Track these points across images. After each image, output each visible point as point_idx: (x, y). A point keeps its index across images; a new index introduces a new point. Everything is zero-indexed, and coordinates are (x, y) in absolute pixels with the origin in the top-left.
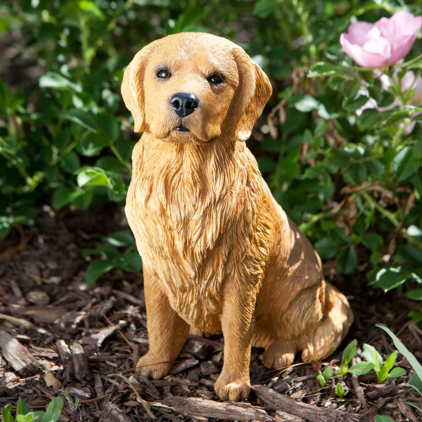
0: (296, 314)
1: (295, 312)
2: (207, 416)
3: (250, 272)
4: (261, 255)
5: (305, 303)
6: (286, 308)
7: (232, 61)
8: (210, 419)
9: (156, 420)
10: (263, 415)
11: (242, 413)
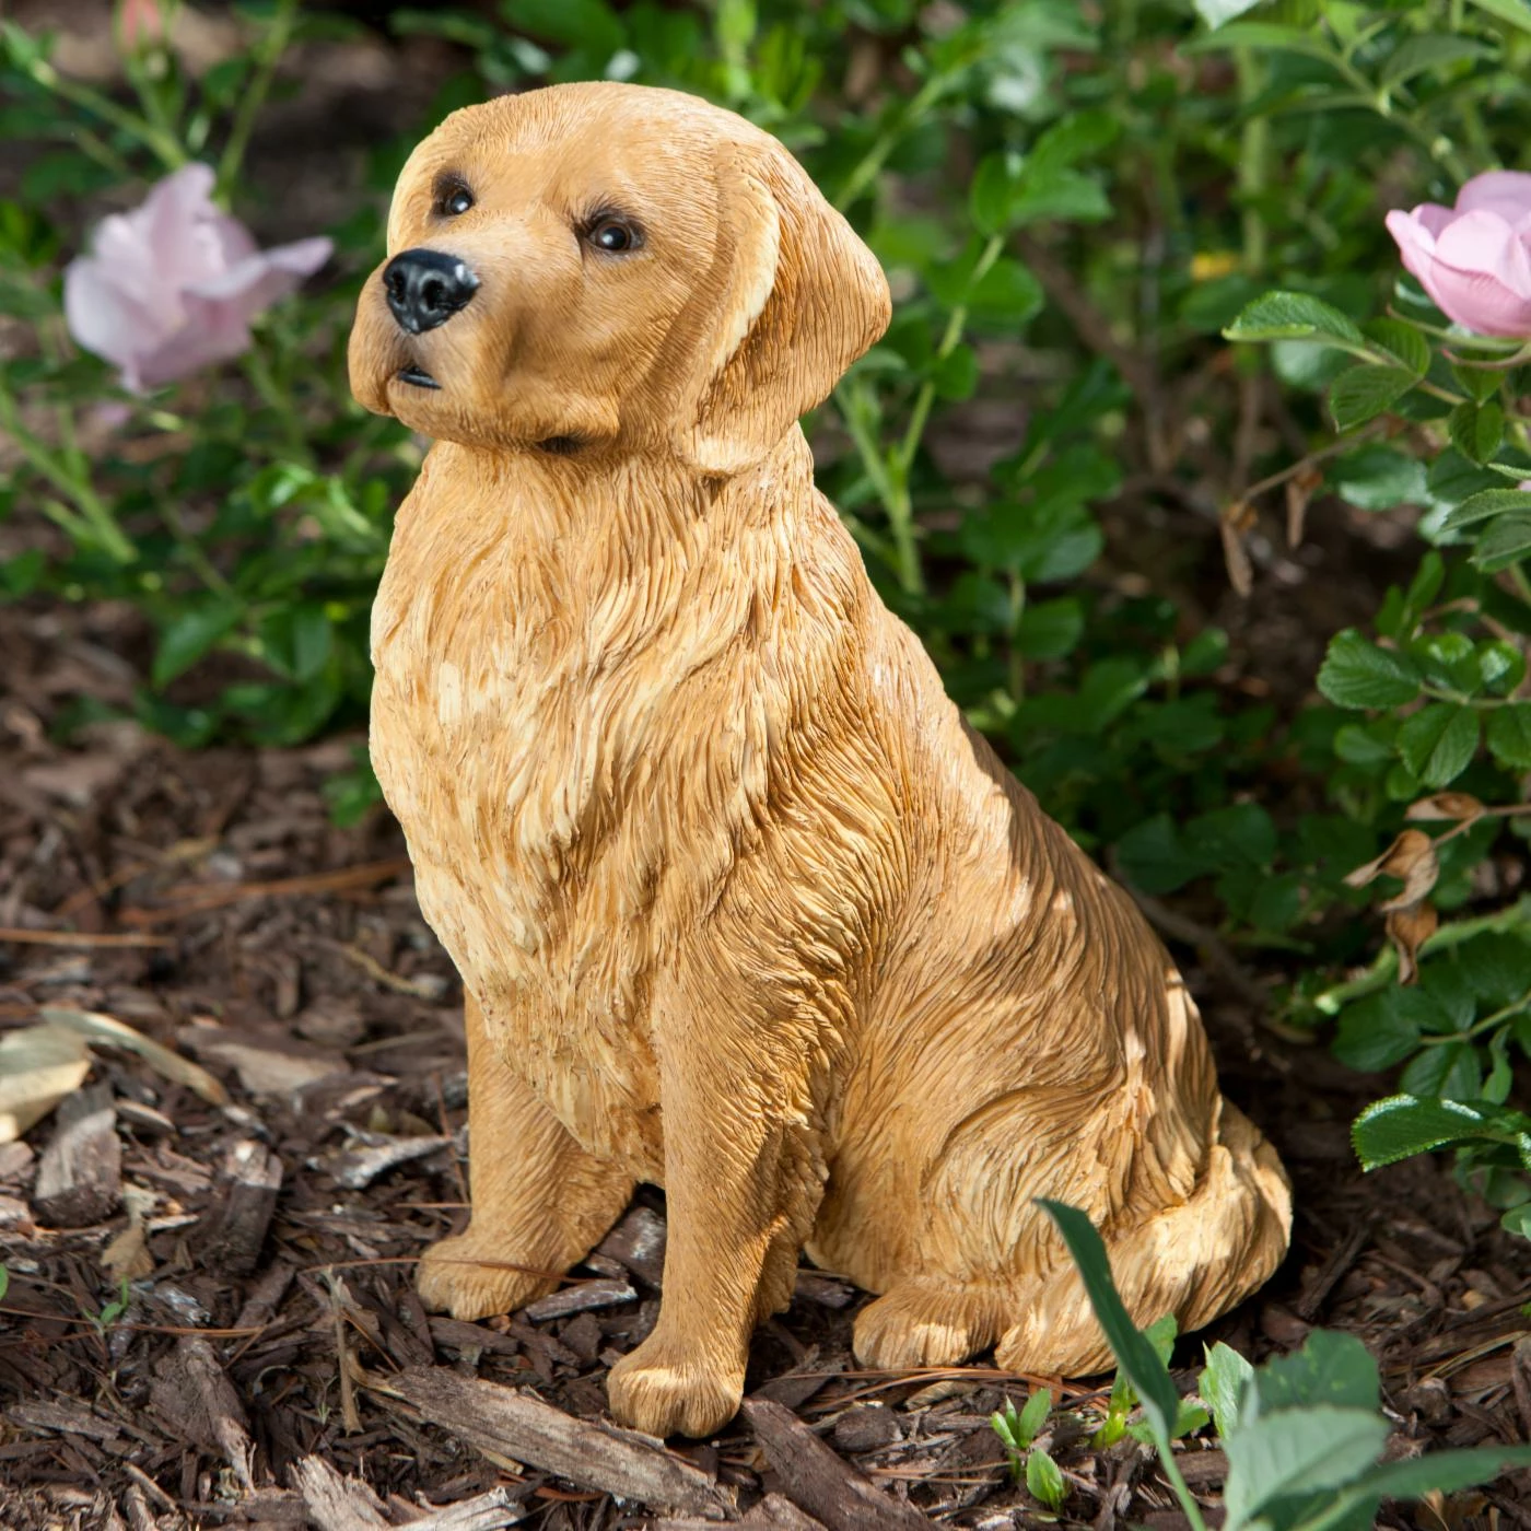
0: (978, 1181)
1: (974, 1171)
2: (516, 1456)
3: (740, 968)
4: (795, 913)
5: (1019, 1146)
6: (938, 1149)
7: (702, 182)
8: (528, 1468)
9: (355, 1434)
10: (689, 1490)
11: (623, 1466)
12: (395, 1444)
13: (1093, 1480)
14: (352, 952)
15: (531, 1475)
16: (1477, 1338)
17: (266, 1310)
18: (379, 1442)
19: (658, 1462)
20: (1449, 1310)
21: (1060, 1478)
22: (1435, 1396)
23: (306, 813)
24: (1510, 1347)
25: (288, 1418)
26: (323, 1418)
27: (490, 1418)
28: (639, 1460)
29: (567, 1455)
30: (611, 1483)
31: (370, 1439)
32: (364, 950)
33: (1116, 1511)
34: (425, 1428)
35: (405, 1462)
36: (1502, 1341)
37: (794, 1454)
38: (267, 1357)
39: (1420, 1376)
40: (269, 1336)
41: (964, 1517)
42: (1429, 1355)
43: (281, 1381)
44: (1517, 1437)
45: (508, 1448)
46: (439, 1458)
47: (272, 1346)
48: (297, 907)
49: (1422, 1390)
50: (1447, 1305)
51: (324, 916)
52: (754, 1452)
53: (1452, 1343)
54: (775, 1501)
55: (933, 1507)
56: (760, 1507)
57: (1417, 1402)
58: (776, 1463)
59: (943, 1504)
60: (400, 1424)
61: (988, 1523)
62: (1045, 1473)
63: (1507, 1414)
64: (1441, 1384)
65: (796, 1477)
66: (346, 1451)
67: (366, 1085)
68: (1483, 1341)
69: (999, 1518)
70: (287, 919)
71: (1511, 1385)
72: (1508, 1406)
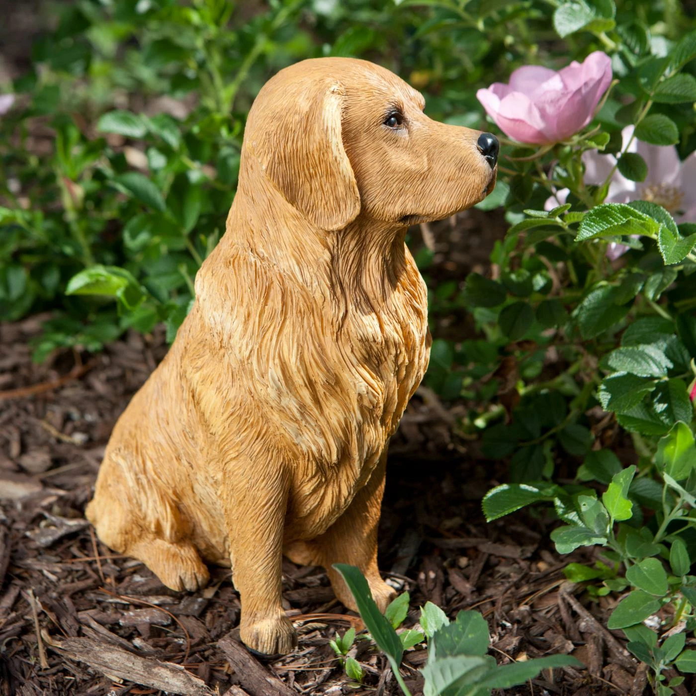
2: (119, 676)
8: (125, 681)
9: (46, 669)
10: (196, 689)
11: (166, 680)
12: (66, 672)
13: (376, 667)
14: (44, 424)
15: (127, 683)
16: (544, 584)
17: (7, 610)
18: (59, 671)
19: (182, 677)
20: (531, 573)
21: (360, 668)
22: (526, 613)
23: (21, 354)
24: (558, 587)
25: (17, 664)
26: (32, 662)
27: (107, 660)
28: (173, 677)
29: (142, 675)
30: (162, 687)
31: (54, 670)
32: (50, 423)
33: (385, 683)
34: (78, 664)
35: (71, 680)
36: (555, 585)
37: (244, 665)
38: (7, 634)
39: (518, 604)
40: (9, 623)
41: (319, 688)
42: (523, 594)
43: (14, 644)
44: (561, 629)
45: (116, 672)
46: (86, 678)
47: (10, 628)
48: (17, 403)
49: (519, 611)
50: (531, 571)
51: (31, 407)
52: (226, 665)
53: (533, 589)
54: (235, 689)
55: (306, 685)
56: (228, 692)
57: (518, 617)
58: (236, 669)
59: (310, 683)
60: (67, 662)
61: (329, 690)
62: (354, 666)
63: (556, 620)
64: (527, 608)
65: (245, 675)
66: (44, 677)
67: (50, 495)
68: (547, 585)
69: (335, 688)
70: (13, 410)
71: (558, 606)
72: (557, 616)
